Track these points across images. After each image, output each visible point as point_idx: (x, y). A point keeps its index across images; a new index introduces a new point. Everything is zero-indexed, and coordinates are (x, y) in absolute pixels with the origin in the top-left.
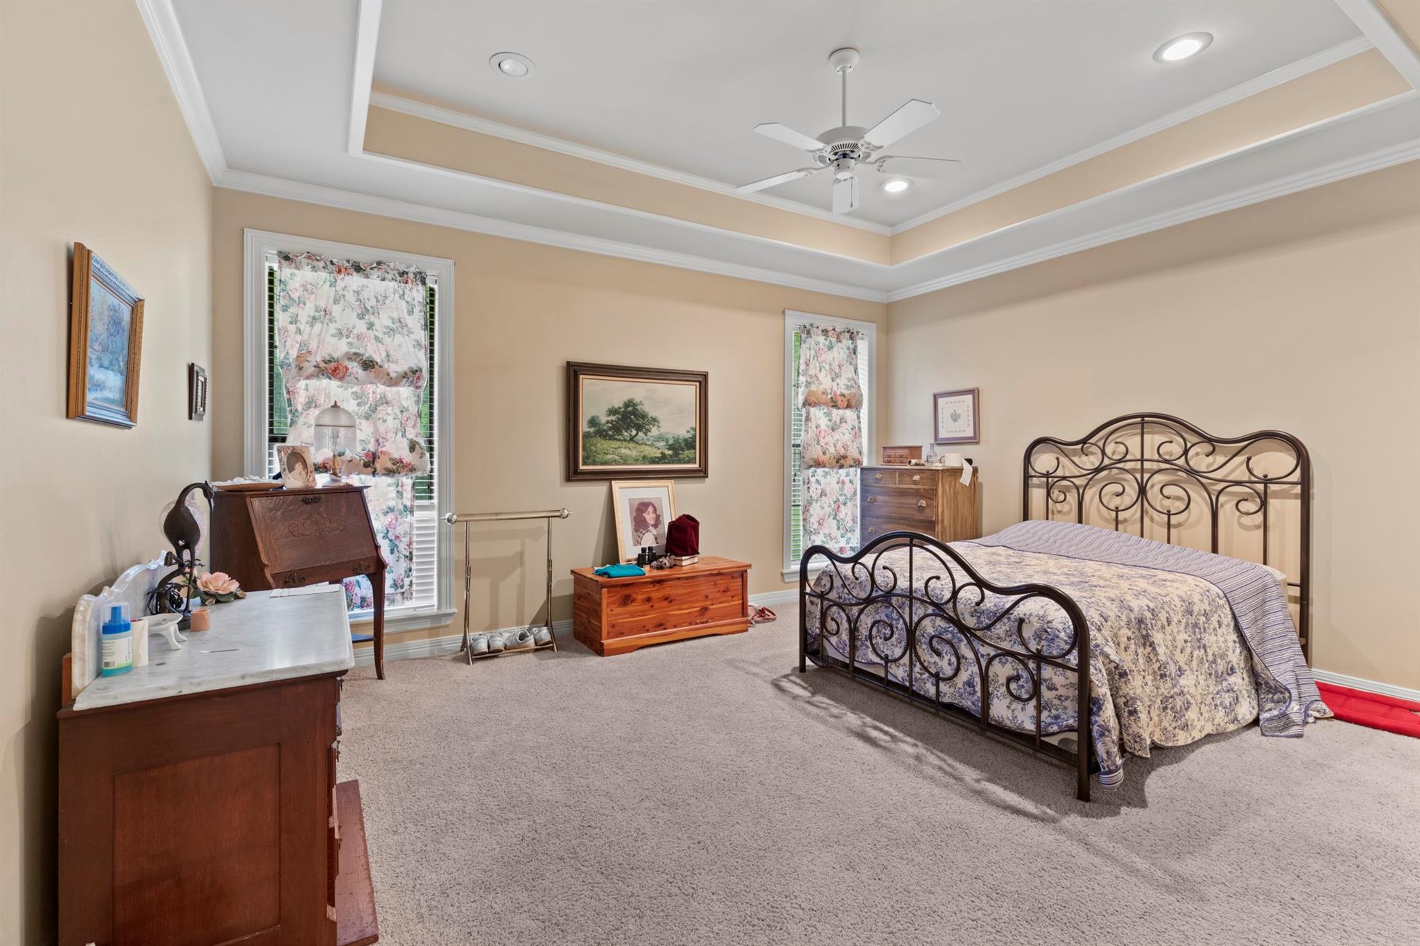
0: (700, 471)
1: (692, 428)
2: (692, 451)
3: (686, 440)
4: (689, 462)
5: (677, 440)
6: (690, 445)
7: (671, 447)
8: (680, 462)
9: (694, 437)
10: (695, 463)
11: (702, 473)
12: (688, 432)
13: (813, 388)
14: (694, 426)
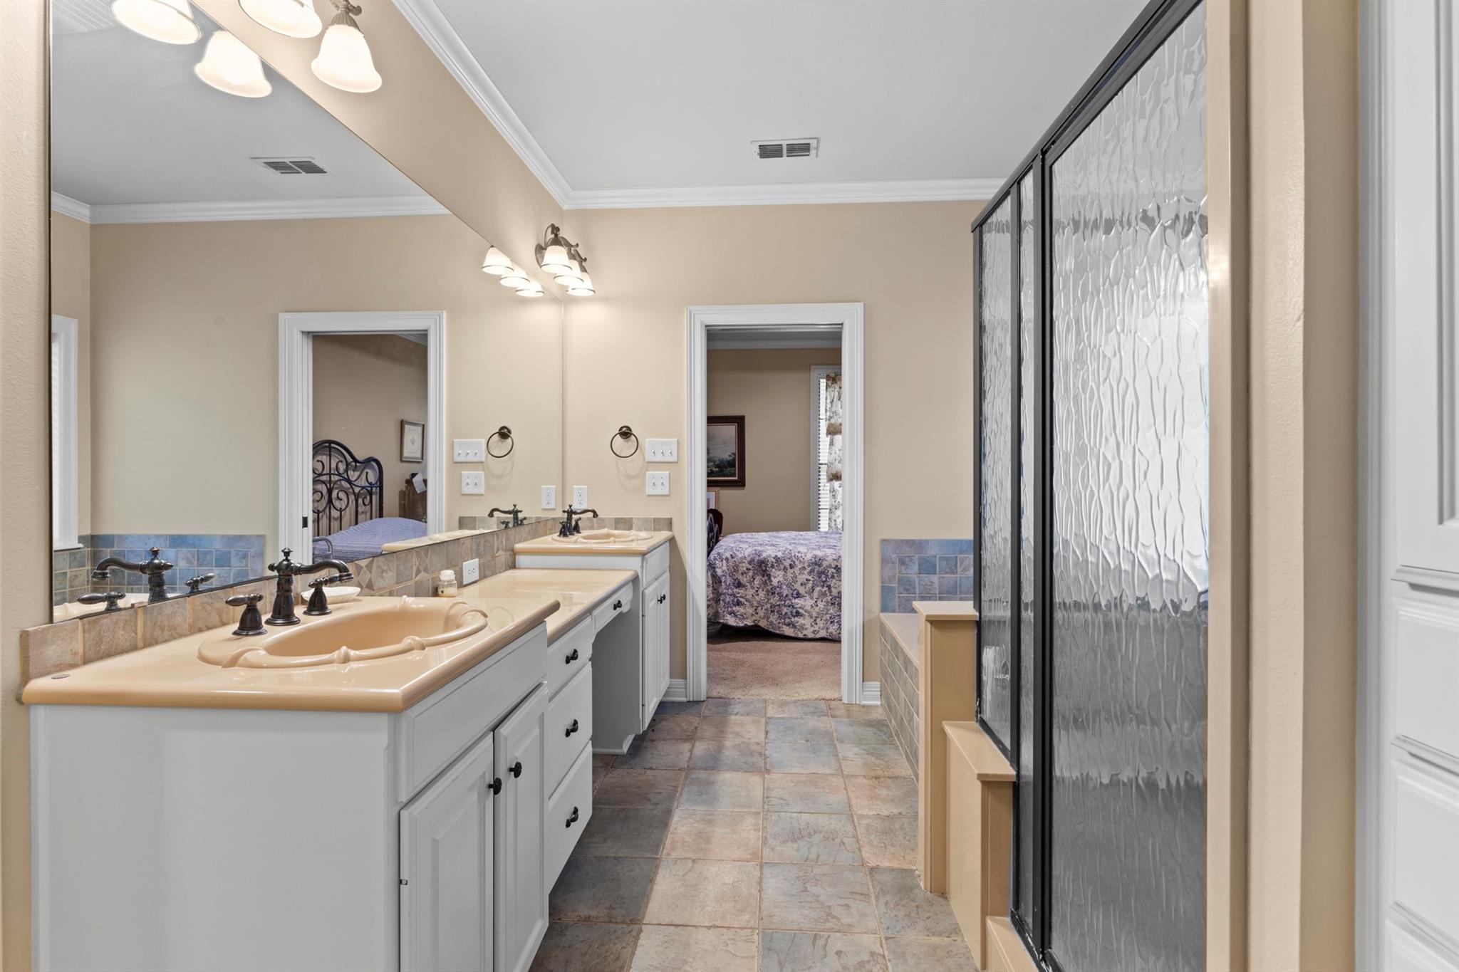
0: (739, 482)
1: (733, 454)
2: (733, 469)
3: (728, 462)
4: (731, 476)
5: (722, 461)
6: (731, 464)
7: (717, 466)
8: (724, 476)
9: (734, 459)
10: (735, 476)
11: (741, 483)
12: (730, 456)
13: (833, 421)
14: (734, 451)
